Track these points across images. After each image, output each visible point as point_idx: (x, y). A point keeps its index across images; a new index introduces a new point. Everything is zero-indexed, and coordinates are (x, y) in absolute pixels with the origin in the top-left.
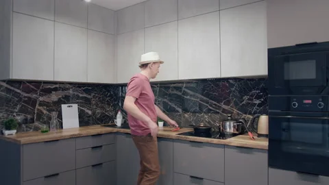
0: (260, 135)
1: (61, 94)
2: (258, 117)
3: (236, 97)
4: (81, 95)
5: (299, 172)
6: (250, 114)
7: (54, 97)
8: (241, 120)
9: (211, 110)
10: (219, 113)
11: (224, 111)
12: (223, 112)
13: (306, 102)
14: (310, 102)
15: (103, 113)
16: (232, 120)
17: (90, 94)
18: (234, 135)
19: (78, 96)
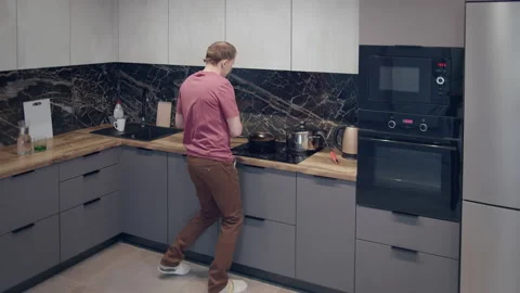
0: (345, 155)
1: (22, 85)
2: (344, 128)
3: (312, 93)
4: (55, 83)
5: (394, 212)
6: (332, 119)
7: (11, 91)
8: (319, 133)
9: (274, 110)
10: (285, 115)
11: (294, 113)
12: (292, 114)
13: (406, 121)
14: (411, 122)
15: (92, 108)
16: (305, 129)
17: (70, 80)
18: (309, 153)
19: (51, 84)
